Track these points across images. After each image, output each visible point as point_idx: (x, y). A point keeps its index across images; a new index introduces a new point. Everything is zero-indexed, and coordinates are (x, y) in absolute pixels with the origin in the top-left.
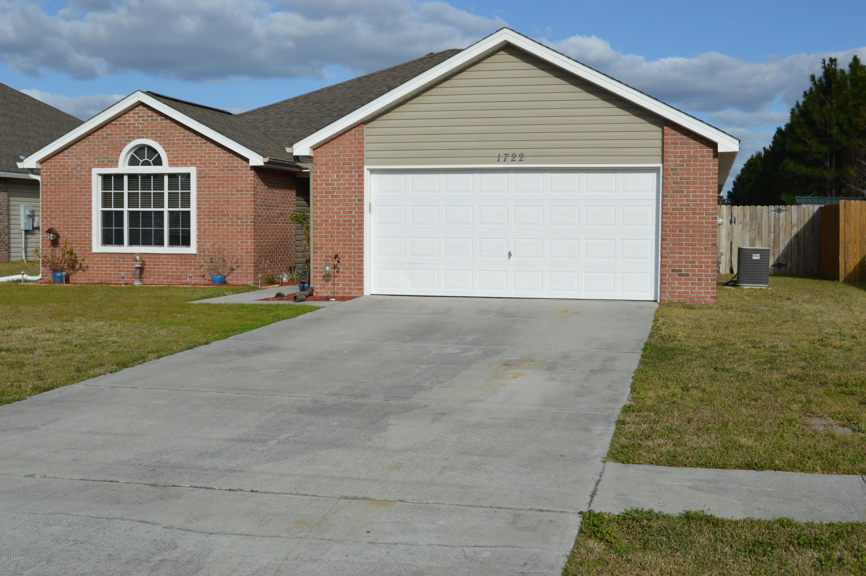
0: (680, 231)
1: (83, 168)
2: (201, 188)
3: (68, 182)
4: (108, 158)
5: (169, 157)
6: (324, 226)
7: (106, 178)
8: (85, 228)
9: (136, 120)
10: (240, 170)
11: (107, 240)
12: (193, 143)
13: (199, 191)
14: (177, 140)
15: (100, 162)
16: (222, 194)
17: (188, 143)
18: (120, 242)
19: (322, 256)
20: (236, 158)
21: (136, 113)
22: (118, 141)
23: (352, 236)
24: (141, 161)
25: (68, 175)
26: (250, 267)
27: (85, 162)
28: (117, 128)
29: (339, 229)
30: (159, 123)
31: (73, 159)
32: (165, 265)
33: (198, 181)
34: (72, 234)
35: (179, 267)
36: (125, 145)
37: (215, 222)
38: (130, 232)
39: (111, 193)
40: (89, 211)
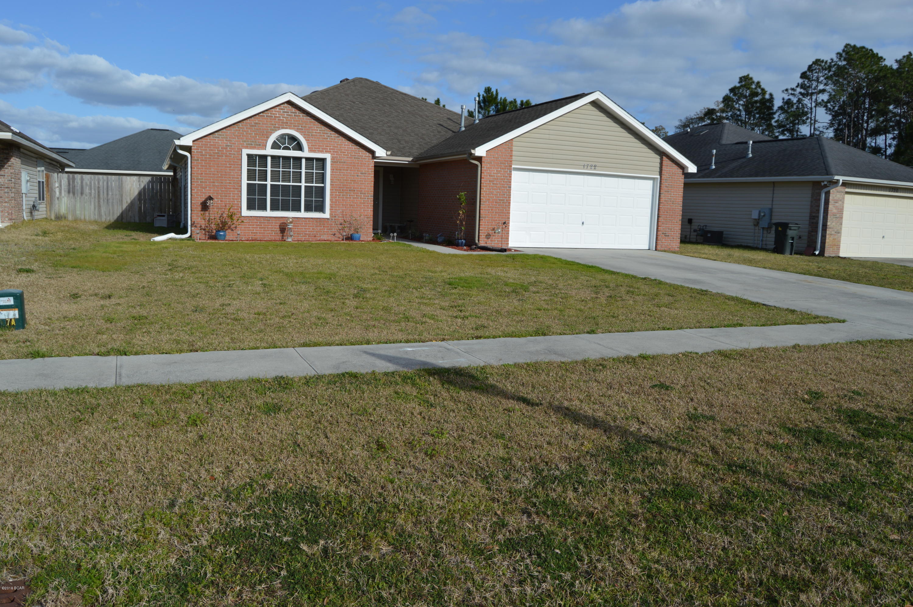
2: (334, 170)
3: (219, 158)
4: (256, 142)
5: (308, 145)
6: (487, 203)
7: (251, 157)
8: (234, 196)
9: (282, 115)
10: (364, 159)
11: (250, 207)
12: (329, 136)
13: (333, 172)
14: (315, 133)
15: (249, 144)
16: (350, 175)
17: (324, 136)
18: (264, 208)
19: (485, 222)
20: (361, 150)
21: (282, 109)
22: (265, 129)
23: (504, 210)
24: (283, 146)
25: (219, 153)
26: (370, 228)
27: (235, 144)
28: (265, 118)
29: (496, 205)
30: (300, 119)
31: (223, 140)
32: (303, 226)
33: (331, 164)
34: (221, 201)
35: (315, 228)
36: (271, 133)
37: (344, 195)
38: (272, 200)
39: (256, 170)
40: (238, 183)
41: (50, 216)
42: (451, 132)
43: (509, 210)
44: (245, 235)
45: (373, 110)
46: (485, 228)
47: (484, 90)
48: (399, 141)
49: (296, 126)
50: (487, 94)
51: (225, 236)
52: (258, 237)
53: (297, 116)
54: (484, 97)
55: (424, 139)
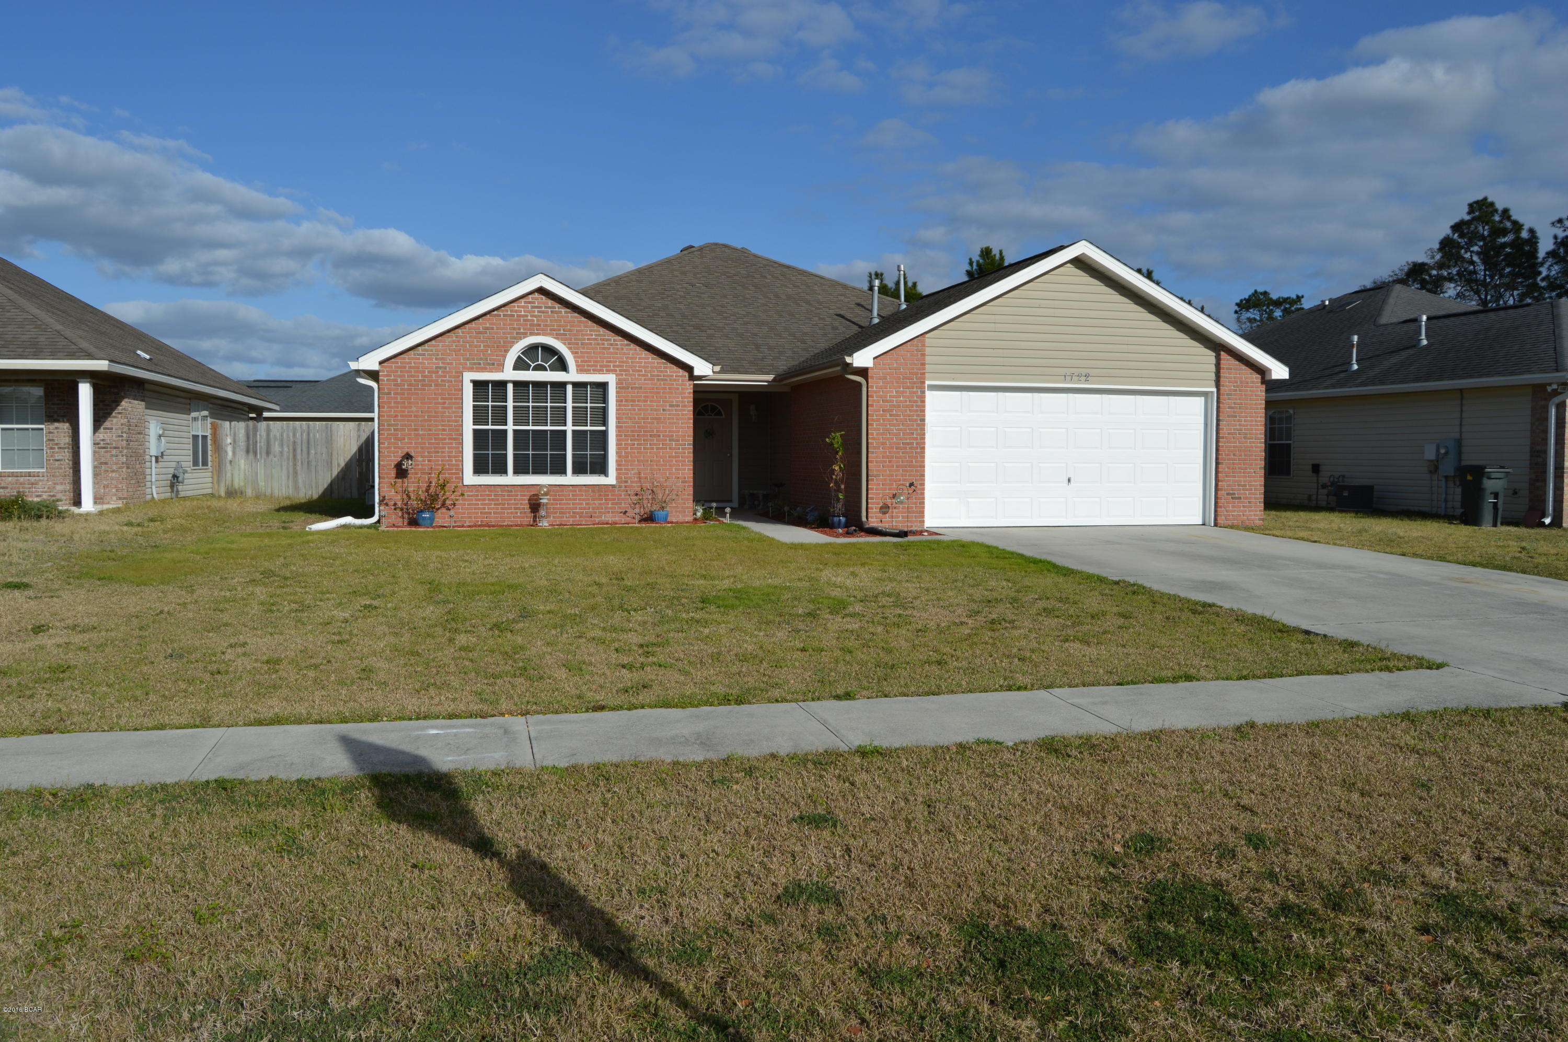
0: (1234, 455)
1: (447, 372)
2: (622, 401)
3: (424, 390)
4: (486, 359)
5: (576, 362)
6: (882, 450)
7: (479, 385)
8: (451, 452)
9: (529, 312)
10: (675, 380)
11: (480, 468)
12: (611, 345)
13: (620, 405)
14: (588, 339)
15: (475, 364)
16: (651, 410)
17: (603, 344)
18: (502, 470)
19: (879, 485)
20: (669, 365)
21: (530, 303)
22: (502, 338)
23: (912, 461)
24: (533, 365)
25: (424, 381)
26: (688, 499)
27: (452, 364)
28: (501, 320)
29: (898, 453)
30: (562, 317)
31: (431, 359)
32: (570, 499)
33: (617, 392)
34: (429, 461)
35: (591, 502)
36: (512, 344)
37: (641, 444)
38: (516, 456)
39: (488, 406)
40: (458, 430)
41: (218, 491)
42: (856, 328)
43: (923, 462)
44: (470, 517)
45: (724, 296)
46: (879, 494)
47: (979, 253)
48: (757, 347)
49: (554, 330)
50: (984, 259)
51: (432, 519)
52: (493, 521)
53: (557, 312)
54: (979, 264)
55: (803, 342)
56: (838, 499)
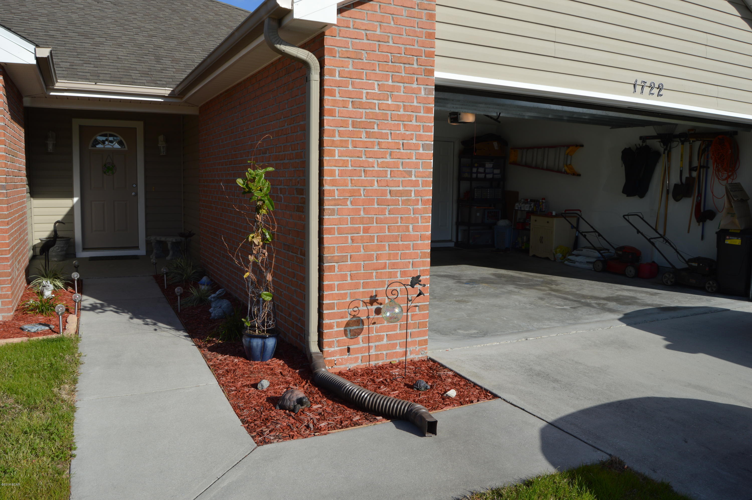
6: (350, 206)
19: (344, 277)
23: (411, 227)
29: (382, 212)
46: (343, 296)
56: (259, 302)
